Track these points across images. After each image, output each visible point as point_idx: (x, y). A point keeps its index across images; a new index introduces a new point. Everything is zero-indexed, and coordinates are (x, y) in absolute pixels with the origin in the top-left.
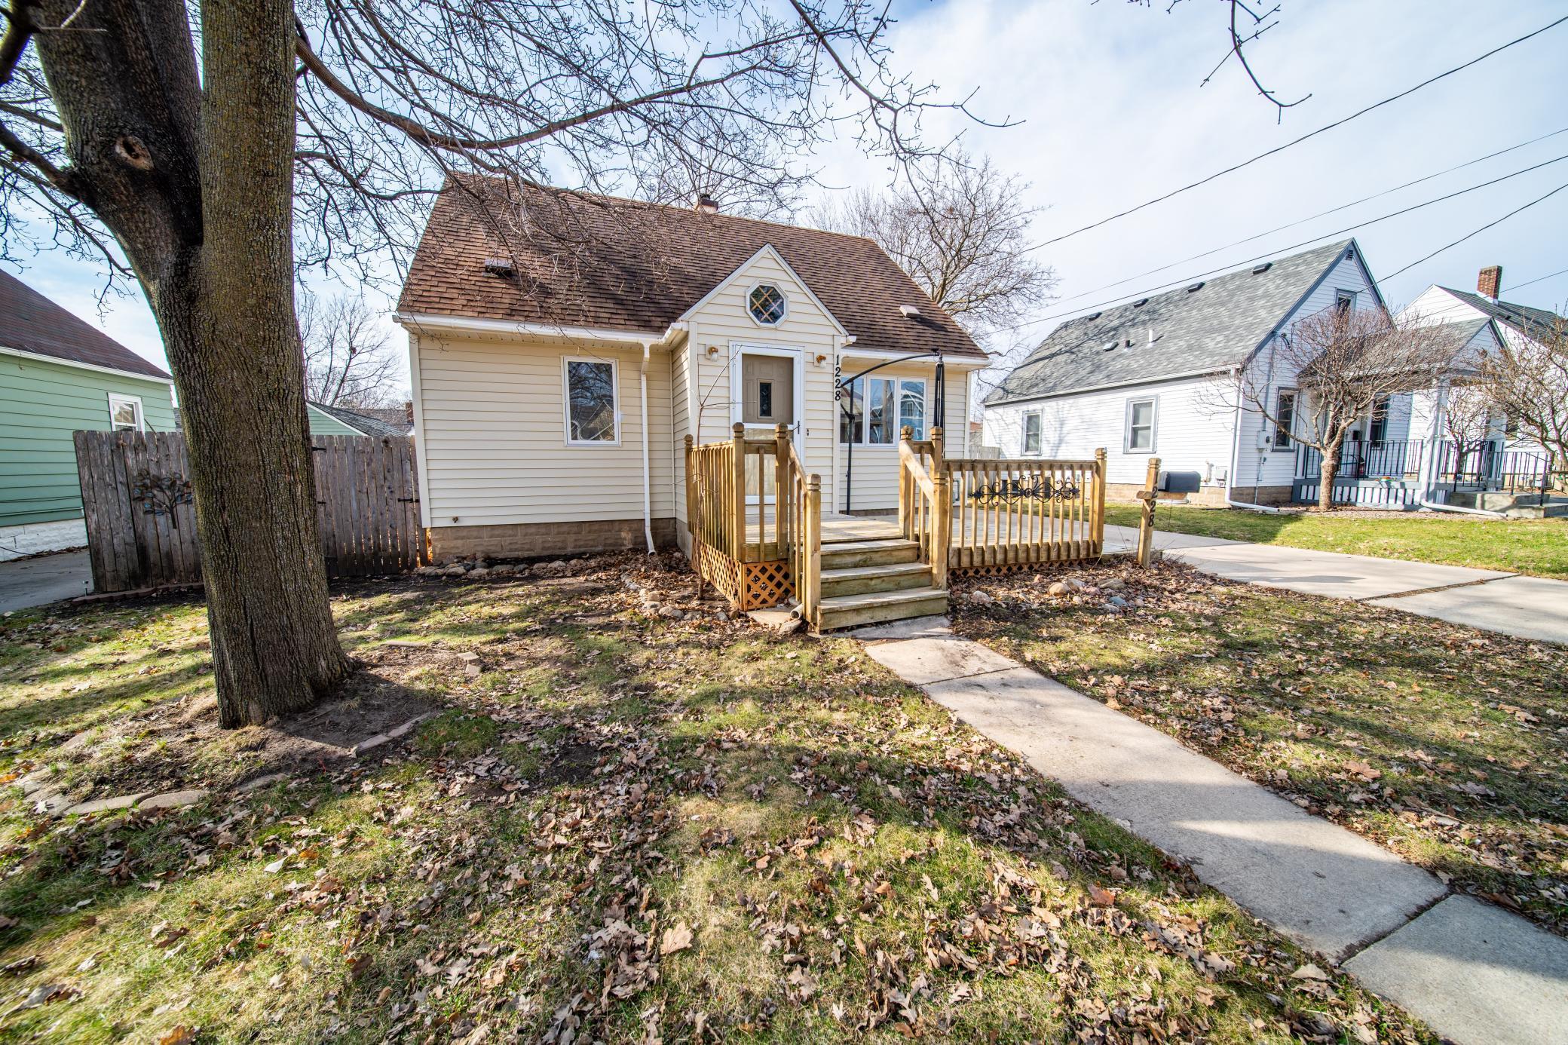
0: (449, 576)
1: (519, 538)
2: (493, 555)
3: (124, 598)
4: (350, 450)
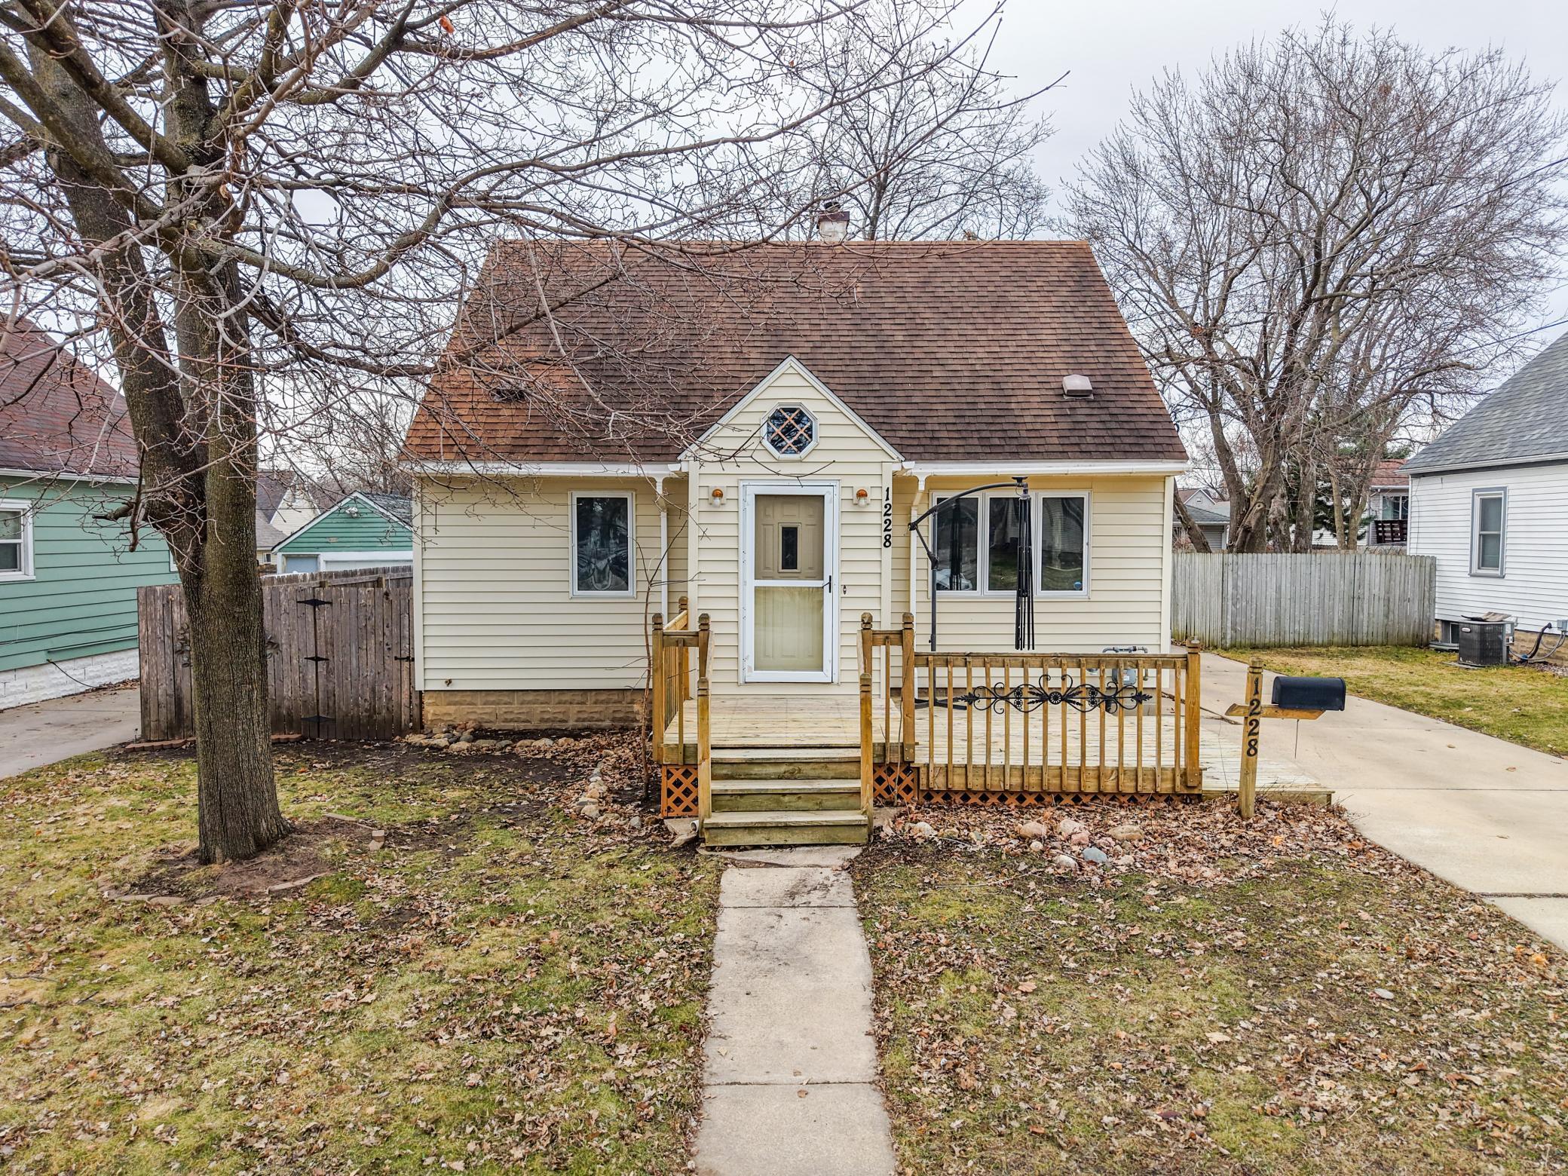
0: (432, 748)
1: (515, 707)
2: (486, 726)
3: (162, 748)
4: (353, 603)
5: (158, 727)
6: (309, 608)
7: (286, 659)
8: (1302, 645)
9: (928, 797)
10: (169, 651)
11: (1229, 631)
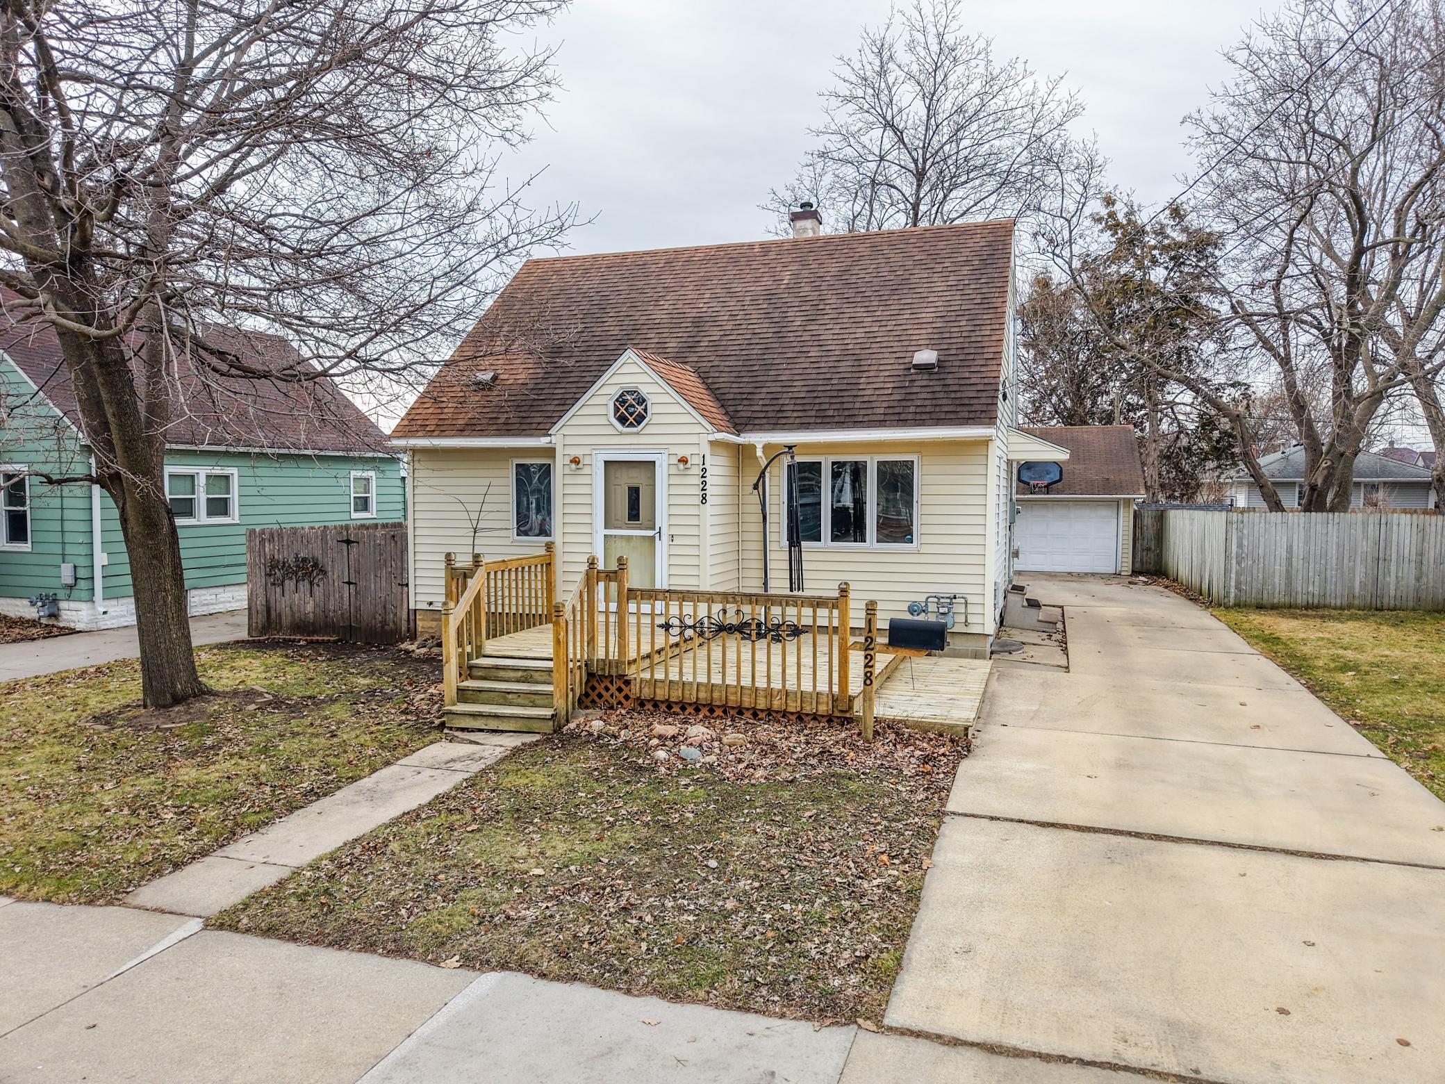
4: (372, 543)
5: (257, 627)
6: (345, 545)
7: (331, 582)
8: (1316, 607)
9: (642, 704)
10: (263, 574)
11: (1233, 590)
